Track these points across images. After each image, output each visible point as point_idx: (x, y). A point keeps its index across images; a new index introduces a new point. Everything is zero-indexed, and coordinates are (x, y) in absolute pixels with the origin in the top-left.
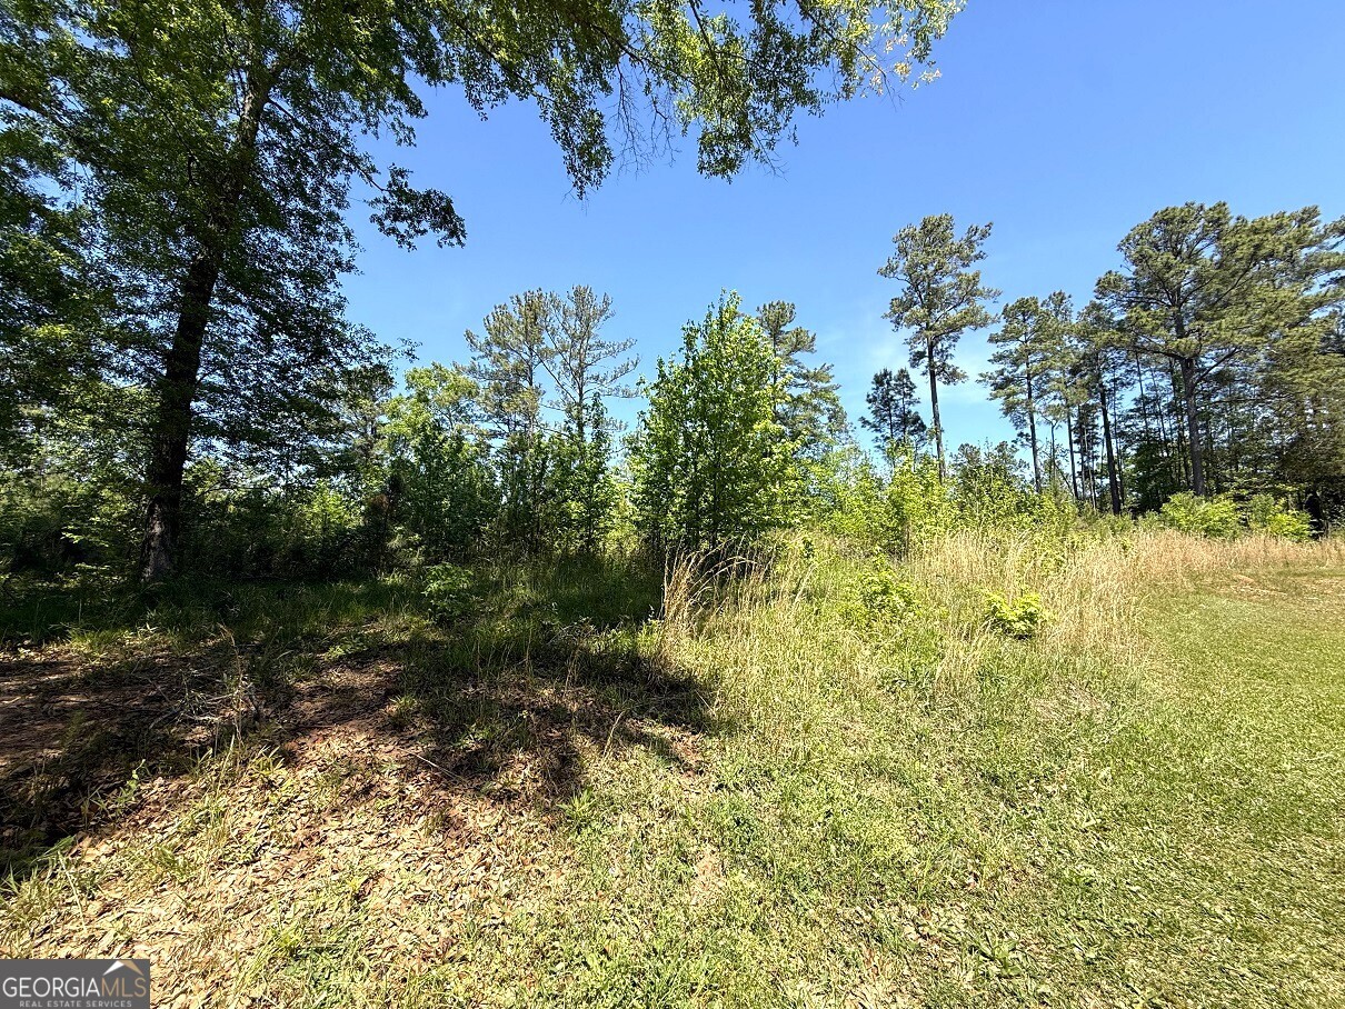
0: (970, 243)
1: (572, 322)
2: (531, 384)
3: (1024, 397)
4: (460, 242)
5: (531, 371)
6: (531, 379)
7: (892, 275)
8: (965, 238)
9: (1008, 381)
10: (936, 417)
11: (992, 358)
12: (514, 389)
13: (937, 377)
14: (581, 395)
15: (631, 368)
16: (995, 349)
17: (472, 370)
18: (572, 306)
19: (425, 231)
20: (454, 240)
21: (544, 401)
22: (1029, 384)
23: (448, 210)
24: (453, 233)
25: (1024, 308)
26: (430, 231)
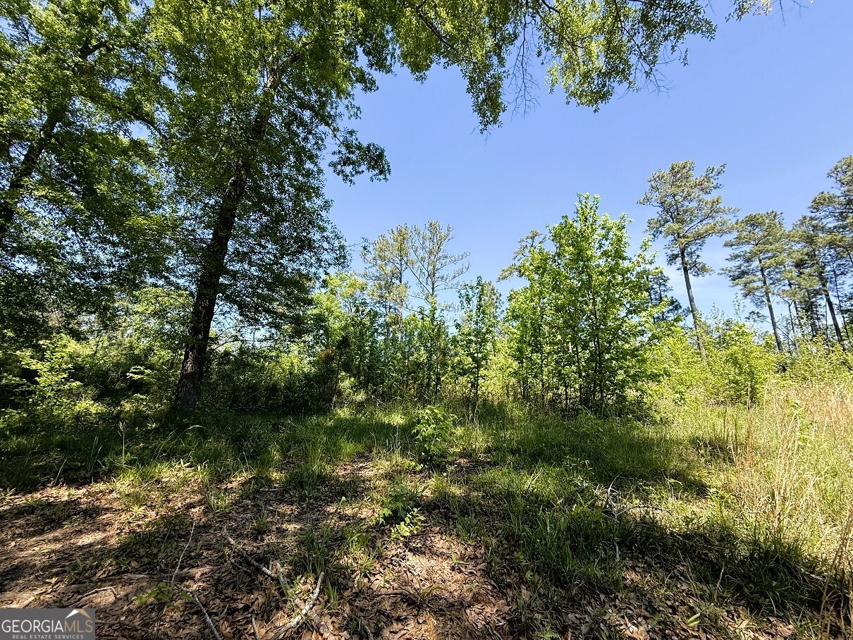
0: (708, 178)
1: (427, 243)
2: (401, 282)
3: (760, 284)
4: (385, 179)
5: (401, 274)
6: (400, 279)
7: (648, 203)
8: (704, 175)
9: (744, 273)
10: (691, 300)
11: (729, 257)
12: (389, 286)
13: (689, 272)
14: (433, 288)
15: (464, 270)
16: (730, 251)
17: (365, 275)
18: (428, 234)
19: (363, 172)
20: (382, 177)
21: (410, 292)
22: (763, 275)
23: (381, 156)
24: (381, 172)
25: (753, 222)
26: (366, 171)
